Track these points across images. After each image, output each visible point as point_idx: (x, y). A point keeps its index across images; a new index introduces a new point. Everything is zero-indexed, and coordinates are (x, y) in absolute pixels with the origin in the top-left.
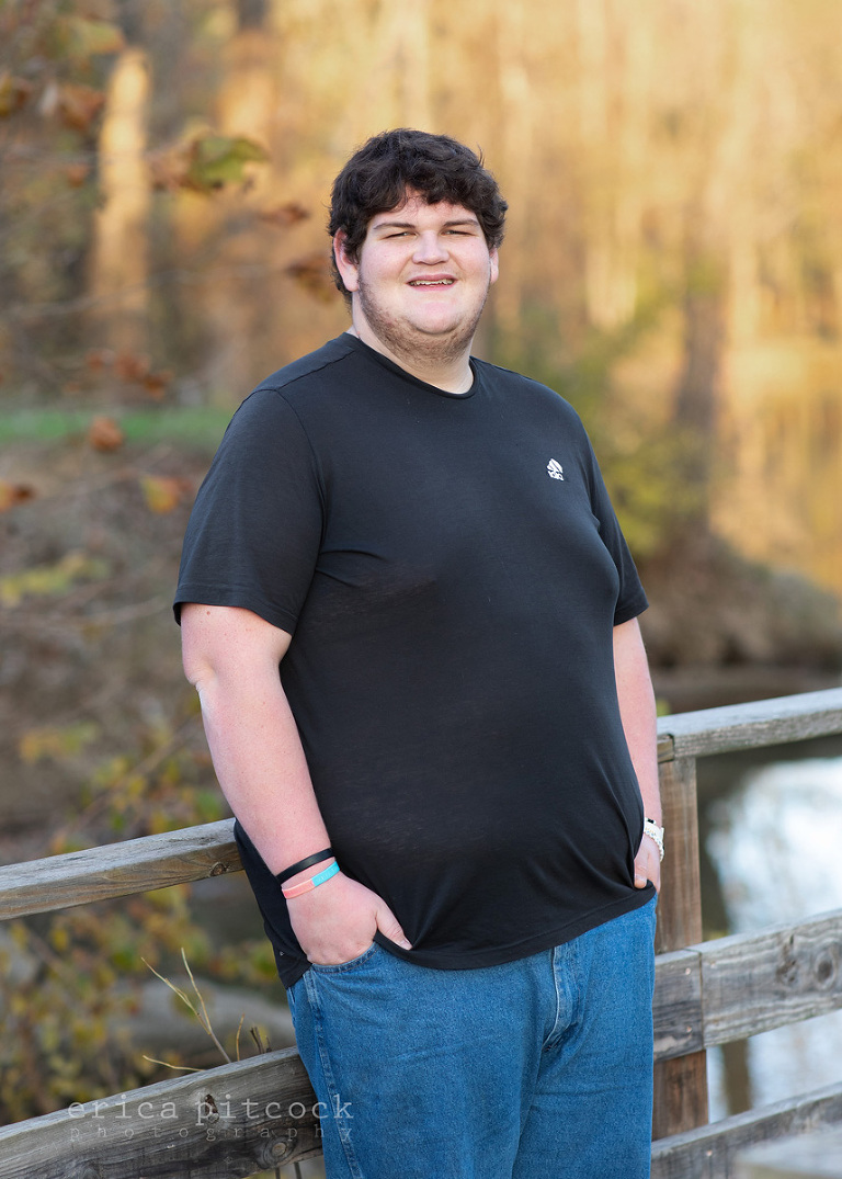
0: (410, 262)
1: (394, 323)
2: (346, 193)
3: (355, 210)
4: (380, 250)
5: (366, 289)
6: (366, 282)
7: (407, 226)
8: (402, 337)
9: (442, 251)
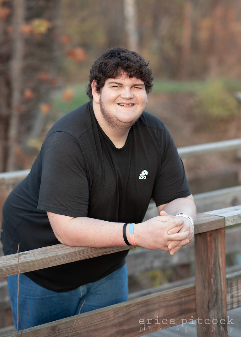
0: (119, 97)
1: (111, 117)
2: (99, 69)
3: (101, 75)
4: (108, 91)
5: (102, 104)
6: (102, 102)
7: (120, 84)
8: (113, 122)
9: (131, 94)
